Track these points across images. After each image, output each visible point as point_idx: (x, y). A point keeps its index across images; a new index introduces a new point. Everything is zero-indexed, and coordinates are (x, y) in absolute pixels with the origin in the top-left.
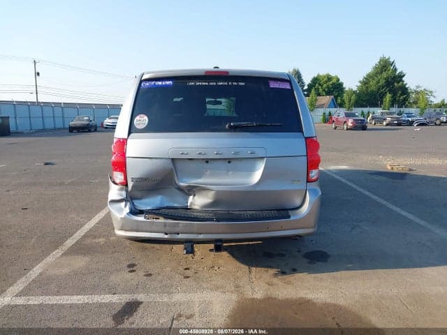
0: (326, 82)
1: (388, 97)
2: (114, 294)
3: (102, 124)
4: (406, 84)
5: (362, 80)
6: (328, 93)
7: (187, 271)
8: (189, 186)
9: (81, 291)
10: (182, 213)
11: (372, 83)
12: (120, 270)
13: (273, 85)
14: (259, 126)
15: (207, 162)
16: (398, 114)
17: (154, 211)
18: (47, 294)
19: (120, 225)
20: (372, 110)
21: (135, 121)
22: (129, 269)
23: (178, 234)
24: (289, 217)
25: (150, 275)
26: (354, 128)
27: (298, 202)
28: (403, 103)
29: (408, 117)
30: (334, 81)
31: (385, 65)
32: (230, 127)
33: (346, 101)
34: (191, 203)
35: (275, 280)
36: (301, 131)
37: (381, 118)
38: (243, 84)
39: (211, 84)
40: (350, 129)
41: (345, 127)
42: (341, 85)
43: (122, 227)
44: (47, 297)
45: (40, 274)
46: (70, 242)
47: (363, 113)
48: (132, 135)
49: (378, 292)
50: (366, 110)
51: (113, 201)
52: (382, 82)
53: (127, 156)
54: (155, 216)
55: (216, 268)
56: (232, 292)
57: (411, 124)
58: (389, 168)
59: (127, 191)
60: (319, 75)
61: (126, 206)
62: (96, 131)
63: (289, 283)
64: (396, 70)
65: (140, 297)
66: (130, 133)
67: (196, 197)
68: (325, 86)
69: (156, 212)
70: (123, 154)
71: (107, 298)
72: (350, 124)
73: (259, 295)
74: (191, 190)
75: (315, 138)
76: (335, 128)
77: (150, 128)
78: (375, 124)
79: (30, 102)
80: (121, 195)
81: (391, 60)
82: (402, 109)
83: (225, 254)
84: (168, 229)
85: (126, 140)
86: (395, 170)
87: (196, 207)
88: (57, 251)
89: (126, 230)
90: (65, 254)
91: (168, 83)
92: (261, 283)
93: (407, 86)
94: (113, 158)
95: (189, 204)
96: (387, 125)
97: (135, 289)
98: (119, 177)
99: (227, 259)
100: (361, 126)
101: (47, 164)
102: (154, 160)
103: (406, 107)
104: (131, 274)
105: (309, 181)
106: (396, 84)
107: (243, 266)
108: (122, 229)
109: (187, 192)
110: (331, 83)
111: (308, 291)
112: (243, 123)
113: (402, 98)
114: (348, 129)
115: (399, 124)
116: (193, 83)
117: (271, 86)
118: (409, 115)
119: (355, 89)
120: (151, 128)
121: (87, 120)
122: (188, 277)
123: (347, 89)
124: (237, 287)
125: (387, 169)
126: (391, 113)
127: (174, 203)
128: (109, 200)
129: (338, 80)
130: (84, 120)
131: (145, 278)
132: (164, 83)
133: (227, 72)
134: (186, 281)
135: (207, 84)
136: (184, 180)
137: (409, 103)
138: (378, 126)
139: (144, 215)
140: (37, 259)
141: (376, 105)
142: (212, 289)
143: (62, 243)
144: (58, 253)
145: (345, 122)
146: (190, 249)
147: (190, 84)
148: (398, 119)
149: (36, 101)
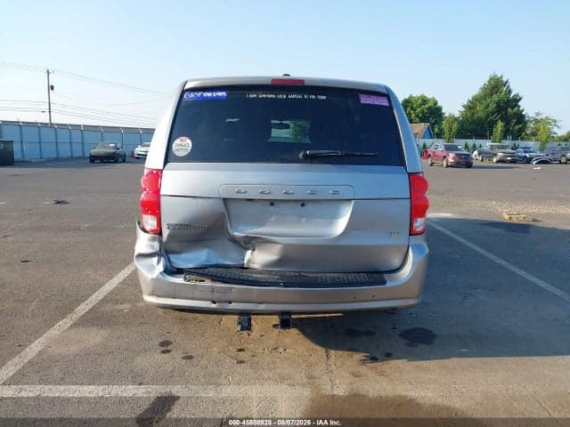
0: (420, 105)
1: (500, 126)
2: (140, 384)
3: (133, 153)
4: (523, 110)
5: (465, 103)
6: (423, 120)
7: (242, 353)
8: (247, 237)
9: (94, 379)
10: (237, 273)
11: (479, 108)
12: (150, 350)
13: (364, 100)
14: (346, 155)
15: (272, 204)
16: (512, 149)
17: (197, 271)
18: (47, 382)
19: (150, 289)
20: (478, 142)
21: (174, 145)
22: (163, 349)
23: (230, 303)
24: (384, 283)
25: (191, 358)
26: (457, 165)
27: (396, 262)
28: (518, 135)
29: (525, 152)
30: (431, 104)
31: (496, 85)
32: (306, 156)
33: (446, 131)
34: (249, 261)
35: (363, 370)
36: (403, 164)
37: (490, 153)
38: (324, 97)
39: (280, 96)
40: (451, 166)
41: (445, 163)
42: (439, 109)
43: (153, 291)
44: (47, 387)
45: (40, 353)
46: (83, 309)
47: (466, 147)
48: (169, 165)
49: (507, 390)
50: (470, 142)
51: (141, 256)
52: (492, 107)
53: (162, 193)
54: (199, 278)
55: (281, 350)
56: (304, 386)
57: (528, 161)
58: (506, 217)
59: (160, 242)
60: (411, 97)
61: (158, 262)
62: (124, 161)
63: (382, 374)
64: (510, 92)
65: (176, 390)
66: (166, 162)
67: (256, 252)
68: (419, 110)
69: (201, 272)
70: (157, 192)
71: (130, 391)
72: (451, 160)
73: (341, 391)
74: (249, 243)
75: (421, 175)
76: (432, 165)
77: (194, 156)
78: (482, 160)
79: (41, 123)
80: (153, 247)
81: (505, 79)
82: (517, 142)
83: (294, 331)
84: (216, 296)
85: (161, 171)
86: (515, 220)
87: (256, 266)
88: (64, 320)
89: (158, 296)
90: (75, 325)
91: (220, 94)
92: (343, 373)
93: (524, 113)
94: (143, 196)
95: (245, 262)
96: (498, 162)
97: (169, 378)
98: (150, 221)
99: (297, 336)
100: (465, 162)
101: (58, 202)
102: (200, 200)
103: (522, 140)
104: (163, 355)
105: (412, 233)
106: (509, 110)
107: (317, 347)
108: (153, 294)
109: (243, 245)
110: (426, 106)
111: (410, 387)
112: (323, 151)
113: (517, 127)
114: (448, 166)
115: (513, 162)
116: (255, 96)
117: (362, 101)
118: (527, 150)
119: (457, 115)
120: (196, 156)
121: (114, 148)
122: (242, 362)
123: (447, 115)
124: (311, 377)
125: (504, 219)
126: (503, 147)
127: (225, 259)
128: (136, 254)
129: (436, 103)
130: (109, 148)
131: (184, 361)
132: (214, 95)
133: (301, 81)
134: (240, 368)
135: (274, 96)
136: (241, 228)
137: (526, 134)
138: (486, 163)
139: (183, 276)
140: (37, 332)
141: (483, 137)
142: (276, 381)
143: (72, 310)
144: (65, 323)
145: (445, 157)
146: (246, 325)
147: (251, 96)
148: (512, 155)
149: (48, 121)
